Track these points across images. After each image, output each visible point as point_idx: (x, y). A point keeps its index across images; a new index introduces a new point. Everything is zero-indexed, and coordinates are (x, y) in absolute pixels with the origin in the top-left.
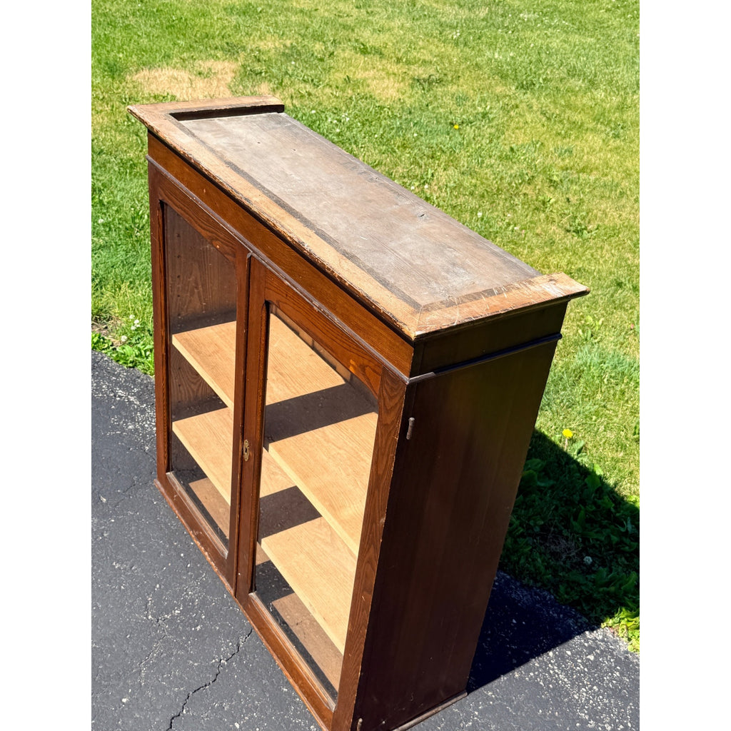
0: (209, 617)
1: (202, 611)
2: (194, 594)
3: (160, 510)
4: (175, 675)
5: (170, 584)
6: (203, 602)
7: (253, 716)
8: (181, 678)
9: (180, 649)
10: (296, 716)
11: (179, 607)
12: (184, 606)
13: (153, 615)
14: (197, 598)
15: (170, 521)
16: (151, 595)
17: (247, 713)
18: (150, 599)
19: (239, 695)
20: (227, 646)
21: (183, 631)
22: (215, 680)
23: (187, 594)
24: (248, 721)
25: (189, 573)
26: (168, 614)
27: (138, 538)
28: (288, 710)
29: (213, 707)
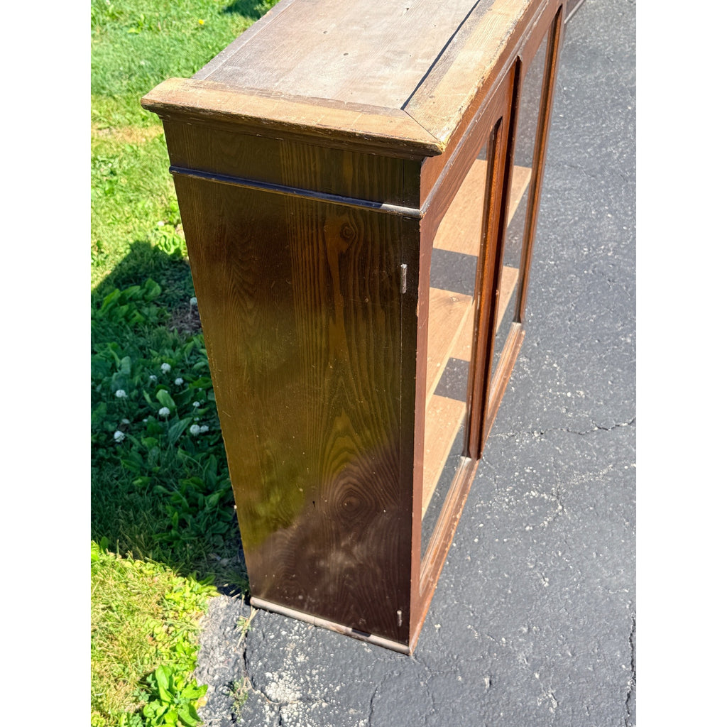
0: (512, 470)
1: (513, 479)
2: (504, 497)
4: (582, 452)
5: (515, 522)
6: (505, 484)
7: (553, 391)
8: (578, 447)
9: (559, 466)
10: (524, 372)
11: (527, 497)
12: (522, 494)
13: (556, 507)
14: (506, 491)
16: (542, 525)
17: (554, 396)
18: (546, 523)
19: (548, 408)
20: (521, 441)
21: (544, 476)
23: (510, 501)
24: (559, 391)
25: (489, 517)
26: (543, 498)
27: (498, 594)
28: (526, 378)
29: (574, 415)
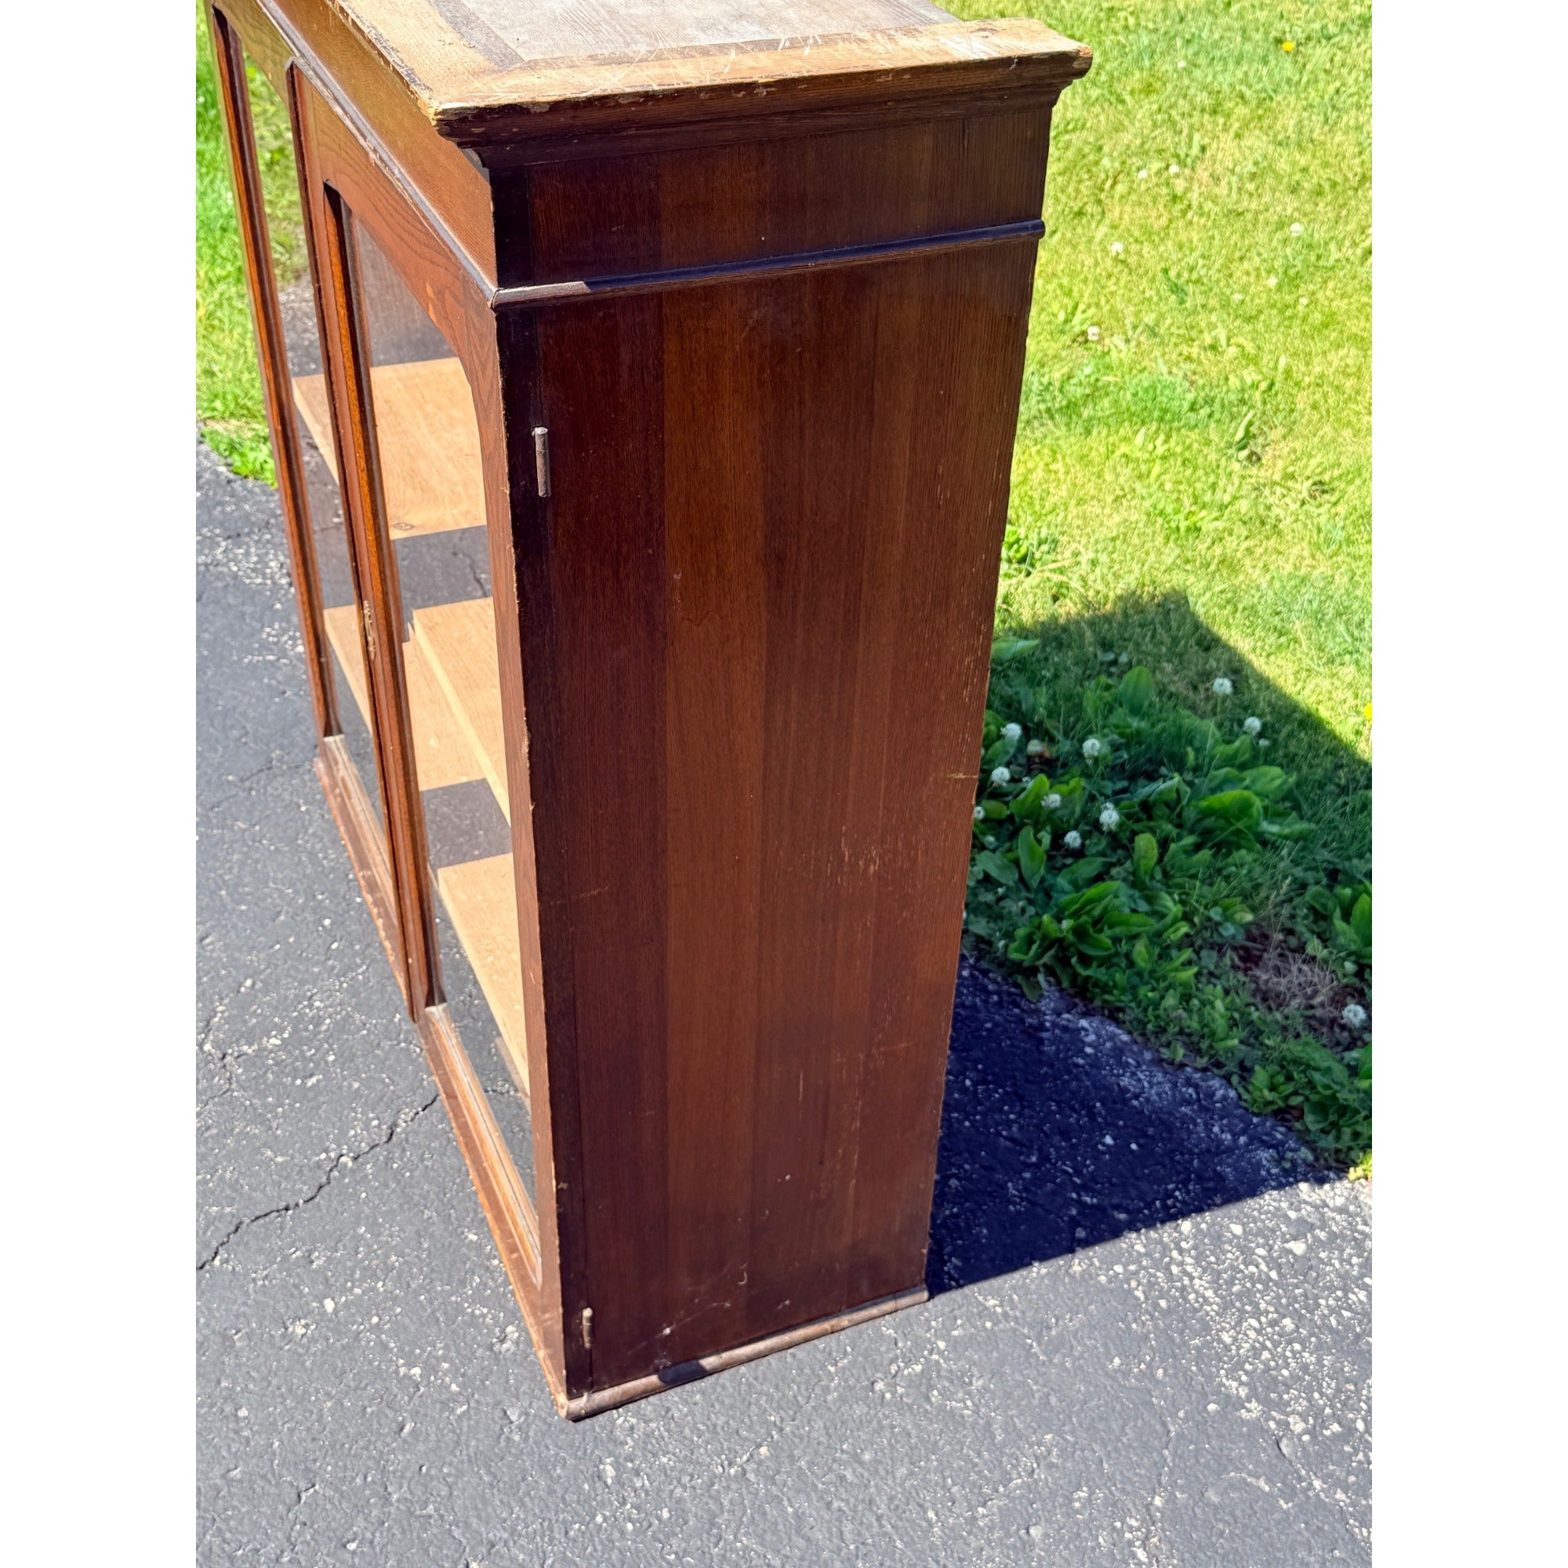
0: (345, 1059)
1: (331, 1045)
2: (326, 1007)
3: (310, 824)
4: (222, 1179)
5: (277, 982)
6: (341, 1027)
7: (373, 1289)
8: (235, 1186)
9: (252, 1122)
10: (478, 1299)
11: (282, 1030)
12: (295, 1031)
13: (216, 1044)
14: (330, 1017)
15: (324, 849)
16: (226, 1001)
17: (363, 1280)
18: (221, 1008)
19: (358, 1239)
20: (367, 1126)
21: (273, 1085)
22: (312, 1199)
23: (311, 1006)
24: (360, 1298)
25: (330, 962)
26: (250, 1045)
27: (240, 877)
28: (463, 1283)
29: (286, 1258)
